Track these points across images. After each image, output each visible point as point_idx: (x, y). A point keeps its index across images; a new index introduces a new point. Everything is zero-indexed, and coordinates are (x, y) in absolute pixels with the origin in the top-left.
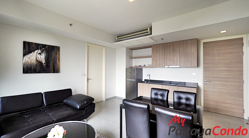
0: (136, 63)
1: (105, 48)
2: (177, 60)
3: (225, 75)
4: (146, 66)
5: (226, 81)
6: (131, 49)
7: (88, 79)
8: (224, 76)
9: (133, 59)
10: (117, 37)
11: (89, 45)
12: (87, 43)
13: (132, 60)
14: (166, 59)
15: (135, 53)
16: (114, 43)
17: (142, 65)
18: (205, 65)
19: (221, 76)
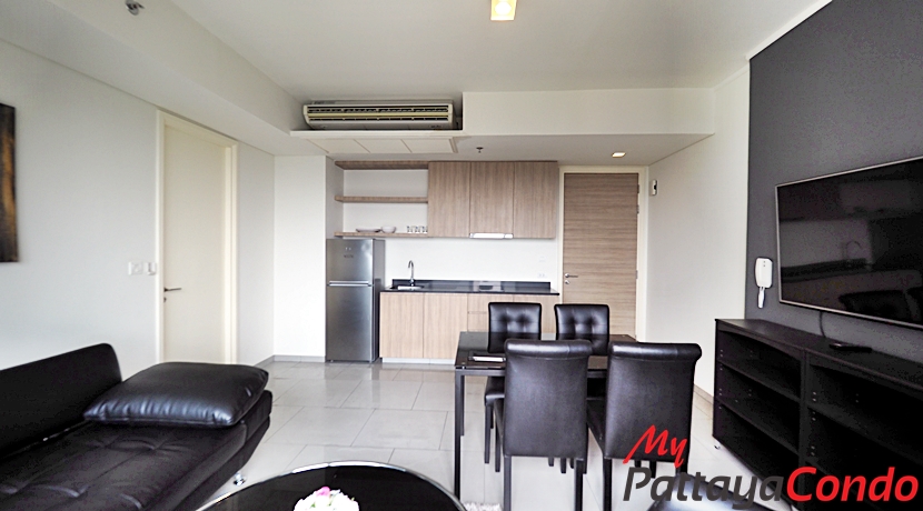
0: (355, 220)
1: (234, 147)
2: (506, 219)
3: (607, 259)
4: (397, 232)
5: (607, 274)
6: (341, 165)
7: (166, 290)
8: (603, 262)
9: (345, 205)
10: (310, 112)
11: (172, 120)
12: (162, 109)
13: (342, 208)
14: (475, 213)
15: (353, 182)
16: (294, 133)
17: (388, 229)
18: (568, 234)
19: (599, 262)
